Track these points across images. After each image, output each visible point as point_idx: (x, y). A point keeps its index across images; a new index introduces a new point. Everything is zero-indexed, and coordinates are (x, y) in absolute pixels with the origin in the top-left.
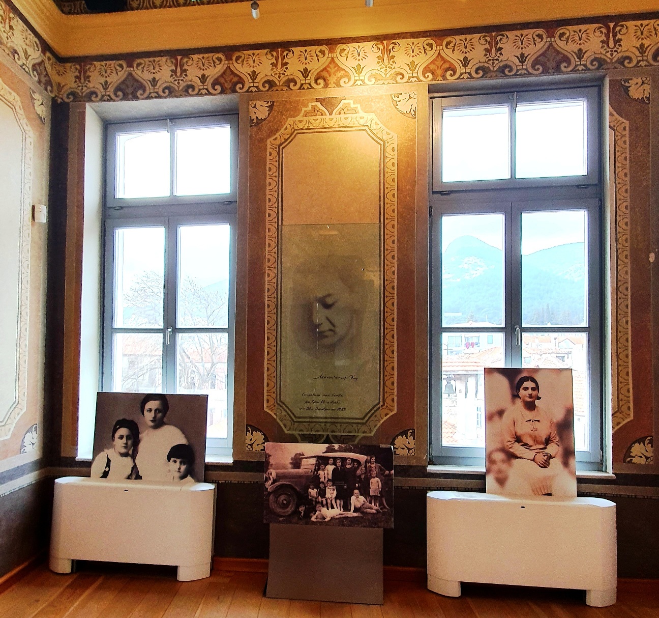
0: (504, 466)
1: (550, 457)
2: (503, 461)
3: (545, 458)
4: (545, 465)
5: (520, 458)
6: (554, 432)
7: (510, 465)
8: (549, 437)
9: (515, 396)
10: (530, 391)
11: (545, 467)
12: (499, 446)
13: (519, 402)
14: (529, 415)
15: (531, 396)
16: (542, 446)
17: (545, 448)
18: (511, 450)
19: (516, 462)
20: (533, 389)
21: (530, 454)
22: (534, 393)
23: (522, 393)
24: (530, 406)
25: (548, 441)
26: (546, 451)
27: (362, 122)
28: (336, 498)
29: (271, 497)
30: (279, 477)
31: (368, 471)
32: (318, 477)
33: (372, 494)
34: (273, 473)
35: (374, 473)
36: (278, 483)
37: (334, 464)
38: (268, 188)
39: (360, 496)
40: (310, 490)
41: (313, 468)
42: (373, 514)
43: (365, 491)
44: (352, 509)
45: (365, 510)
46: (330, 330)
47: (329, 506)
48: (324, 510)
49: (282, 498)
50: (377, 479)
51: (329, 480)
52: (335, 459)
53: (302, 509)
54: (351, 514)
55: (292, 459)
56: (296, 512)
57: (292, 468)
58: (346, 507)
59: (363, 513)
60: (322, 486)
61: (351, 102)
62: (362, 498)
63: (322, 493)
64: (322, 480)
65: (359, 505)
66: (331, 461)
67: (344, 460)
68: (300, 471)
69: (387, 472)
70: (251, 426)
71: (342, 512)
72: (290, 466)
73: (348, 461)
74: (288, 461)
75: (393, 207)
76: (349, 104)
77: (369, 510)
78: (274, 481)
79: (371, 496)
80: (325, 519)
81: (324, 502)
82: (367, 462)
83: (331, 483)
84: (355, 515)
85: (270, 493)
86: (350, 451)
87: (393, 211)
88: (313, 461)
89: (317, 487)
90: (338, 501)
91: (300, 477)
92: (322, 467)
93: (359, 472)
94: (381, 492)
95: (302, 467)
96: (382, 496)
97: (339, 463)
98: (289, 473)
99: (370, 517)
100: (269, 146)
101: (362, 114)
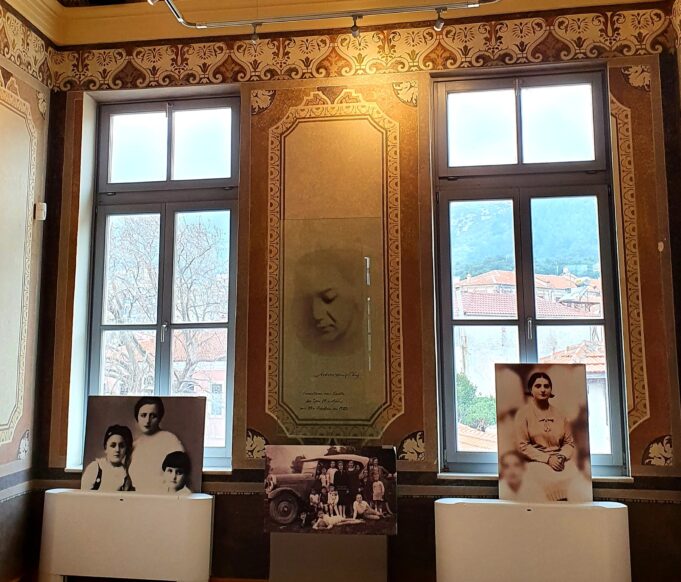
0: (517, 471)
1: (565, 460)
2: (516, 465)
3: (560, 460)
4: (560, 468)
5: (534, 461)
6: (568, 434)
7: (524, 469)
8: (564, 437)
9: (528, 394)
10: (542, 389)
11: (560, 470)
12: (512, 448)
13: (531, 401)
14: (543, 414)
15: (543, 394)
16: (557, 448)
17: (559, 450)
18: (524, 453)
19: (529, 465)
20: (546, 386)
21: (545, 457)
22: (547, 390)
23: (534, 390)
24: (543, 404)
25: (562, 442)
26: (560, 453)
27: (364, 110)
28: (338, 504)
29: (272, 504)
30: (280, 482)
31: (371, 474)
32: (320, 481)
33: (375, 499)
34: (273, 478)
35: (377, 477)
36: (278, 489)
37: (336, 467)
38: (270, 177)
39: (363, 502)
40: (311, 496)
41: (314, 472)
42: (376, 520)
43: (368, 497)
44: (355, 515)
45: (368, 516)
46: (332, 325)
47: (331, 512)
48: (326, 516)
49: (283, 505)
50: (380, 482)
51: (331, 485)
52: (336, 461)
53: (303, 516)
54: (354, 521)
55: (293, 462)
56: (297, 520)
57: (294, 473)
58: (349, 514)
59: (365, 519)
60: (323, 491)
61: (353, 91)
62: (365, 503)
63: (324, 499)
64: (324, 484)
65: (361, 511)
66: (333, 464)
67: (346, 462)
68: (301, 475)
69: (390, 475)
70: (252, 431)
71: (344, 518)
72: (291, 470)
73: (351, 464)
74: (289, 465)
75: (395, 196)
76: (351, 93)
77: (372, 516)
78: (275, 487)
79: (374, 502)
80: (326, 526)
81: (326, 509)
82: (369, 465)
83: (333, 488)
84: (358, 521)
85: (270, 500)
86: (352, 452)
87: (396, 200)
88: (315, 464)
89: (318, 492)
90: (340, 507)
91: (301, 481)
92: (324, 470)
93: (361, 476)
94: (383, 497)
95: (303, 471)
96: (385, 501)
97: (341, 466)
98: (291, 478)
99: (373, 523)
100: (270, 135)
101: (363, 103)
